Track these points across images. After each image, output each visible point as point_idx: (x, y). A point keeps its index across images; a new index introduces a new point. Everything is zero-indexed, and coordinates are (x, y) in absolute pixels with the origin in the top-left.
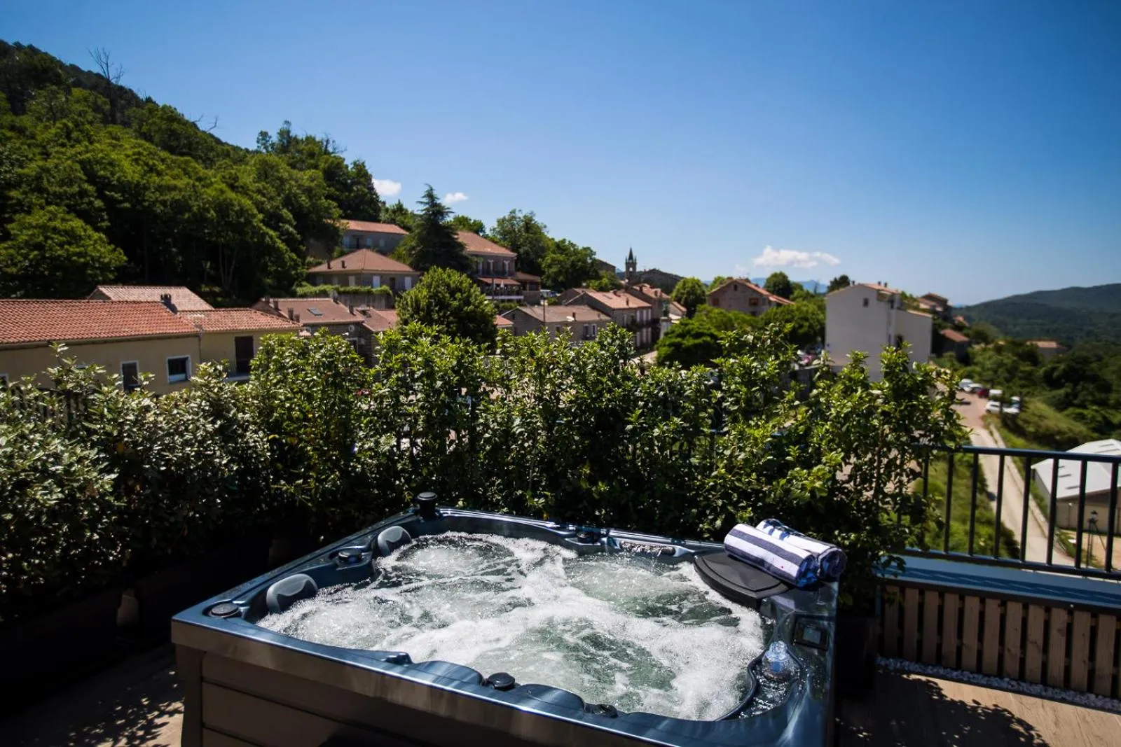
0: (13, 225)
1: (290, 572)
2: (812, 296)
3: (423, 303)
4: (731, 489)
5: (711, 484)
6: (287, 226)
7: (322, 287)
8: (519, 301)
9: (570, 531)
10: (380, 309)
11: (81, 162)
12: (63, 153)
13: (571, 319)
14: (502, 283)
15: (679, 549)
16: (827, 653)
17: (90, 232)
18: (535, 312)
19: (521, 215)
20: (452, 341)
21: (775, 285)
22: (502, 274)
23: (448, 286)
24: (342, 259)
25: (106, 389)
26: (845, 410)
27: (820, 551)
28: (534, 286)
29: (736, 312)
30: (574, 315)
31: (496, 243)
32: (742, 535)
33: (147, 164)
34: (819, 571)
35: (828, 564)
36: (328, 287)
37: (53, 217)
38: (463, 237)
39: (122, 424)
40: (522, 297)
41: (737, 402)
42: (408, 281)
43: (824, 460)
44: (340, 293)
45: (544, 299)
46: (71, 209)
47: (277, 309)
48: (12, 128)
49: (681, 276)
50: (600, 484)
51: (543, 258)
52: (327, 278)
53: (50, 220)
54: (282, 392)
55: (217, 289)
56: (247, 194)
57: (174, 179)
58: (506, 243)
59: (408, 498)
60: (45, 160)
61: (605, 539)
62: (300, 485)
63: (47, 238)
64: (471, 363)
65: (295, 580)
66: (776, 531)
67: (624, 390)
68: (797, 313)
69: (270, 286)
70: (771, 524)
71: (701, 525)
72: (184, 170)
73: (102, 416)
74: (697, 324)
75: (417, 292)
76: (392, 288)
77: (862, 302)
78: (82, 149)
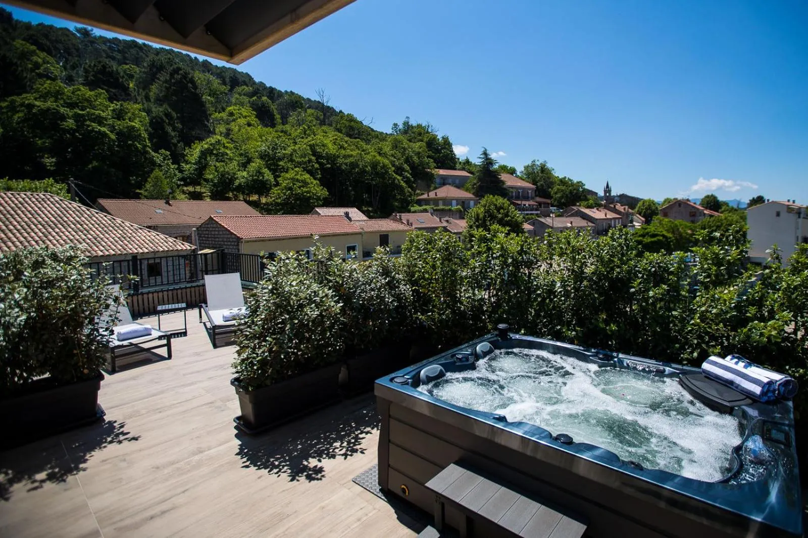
0: (280, 179)
1: (431, 363)
2: (736, 210)
3: (481, 216)
4: (703, 333)
5: (690, 329)
6: (406, 174)
7: (424, 207)
8: (537, 215)
9: (592, 352)
10: (456, 219)
11: (310, 146)
12: (302, 142)
13: (569, 225)
14: (527, 203)
15: (668, 370)
16: (791, 449)
17: (312, 180)
18: (548, 221)
19: (538, 163)
20: (517, 235)
21: (708, 203)
22: (526, 198)
23: (495, 205)
24: (435, 191)
25: (336, 259)
26: (795, 284)
27: (777, 379)
28: (547, 205)
29: (681, 221)
30: (571, 223)
31: (523, 180)
32: (715, 364)
33: (340, 145)
34: (777, 392)
35: (783, 388)
36: (427, 207)
37: (297, 173)
38: (504, 177)
39: (344, 277)
40: (539, 212)
41: (709, 276)
42: (472, 203)
43: (777, 317)
44: (434, 210)
45: (553, 213)
46: (305, 169)
47: (401, 219)
48: (282, 132)
49: (641, 197)
50: (612, 325)
51: (552, 189)
52: (427, 202)
53: (296, 175)
54: (420, 263)
55: (370, 209)
56: (387, 157)
57: (352, 151)
58: (529, 180)
59: (490, 327)
60: (295, 146)
61: (616, 359)
62: (429, 315)
63: (294, 184)
64: (529, 249)
65: (434, 368)
66: (740, 362)
67: (629, 267)
68: (724, 221)
69: (397, 207)
70: (736, 358)
71: (682, 355)
72: (356, 146)
73: (334, 273)
74: (653, 229)
75: (478, 210)
76: (463, 207)
77: (775, 214)
78: (311, 139)
